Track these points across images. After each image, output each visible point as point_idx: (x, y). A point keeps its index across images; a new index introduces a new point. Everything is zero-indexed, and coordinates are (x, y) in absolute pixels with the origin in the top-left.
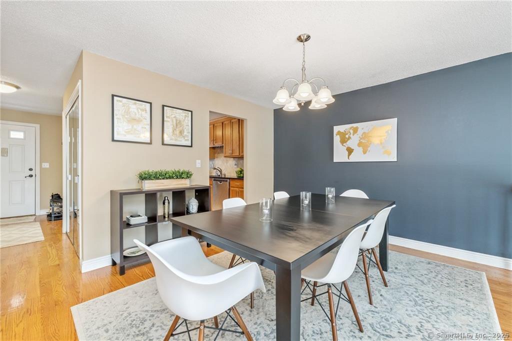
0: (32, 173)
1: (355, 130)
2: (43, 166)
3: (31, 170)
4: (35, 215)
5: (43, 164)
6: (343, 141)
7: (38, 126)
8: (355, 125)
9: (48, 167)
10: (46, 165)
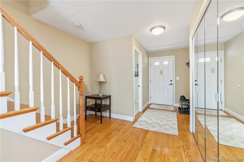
0: (172, 82)
2: (176, 78)
3: (171, 81)
4: (173, 106)
5: (176, 77)
7: (174, 56)
9: (179, 79)
10: (178, 78)
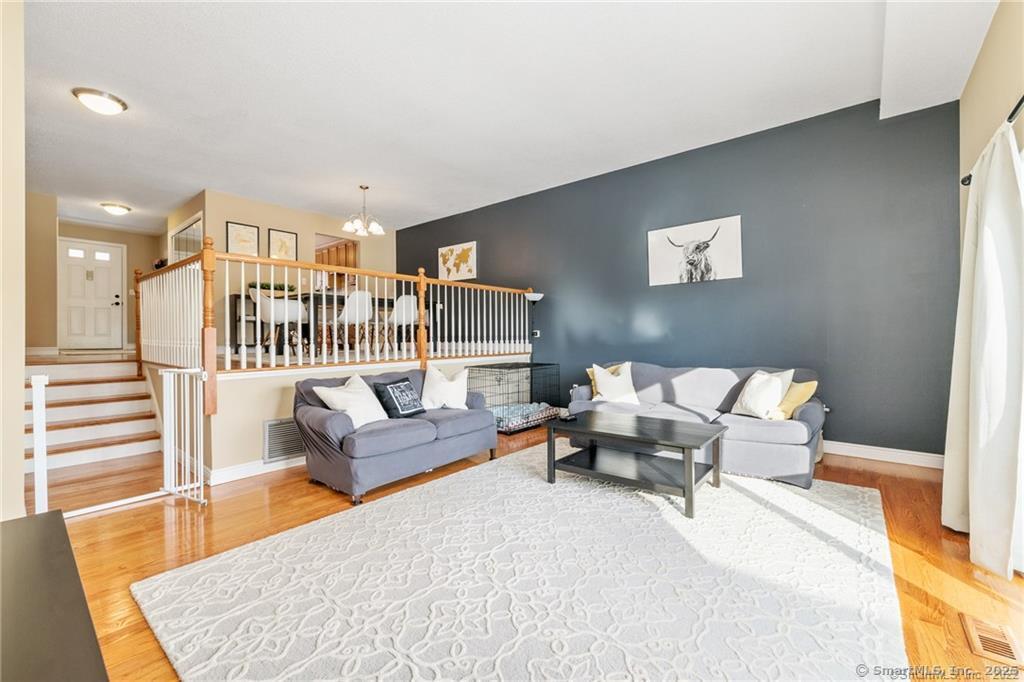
0: (118, 300)
1: (452, 251)
3: (117, 296)
4: (122, 349)
6: (445, 263)
8: (451, 247)
